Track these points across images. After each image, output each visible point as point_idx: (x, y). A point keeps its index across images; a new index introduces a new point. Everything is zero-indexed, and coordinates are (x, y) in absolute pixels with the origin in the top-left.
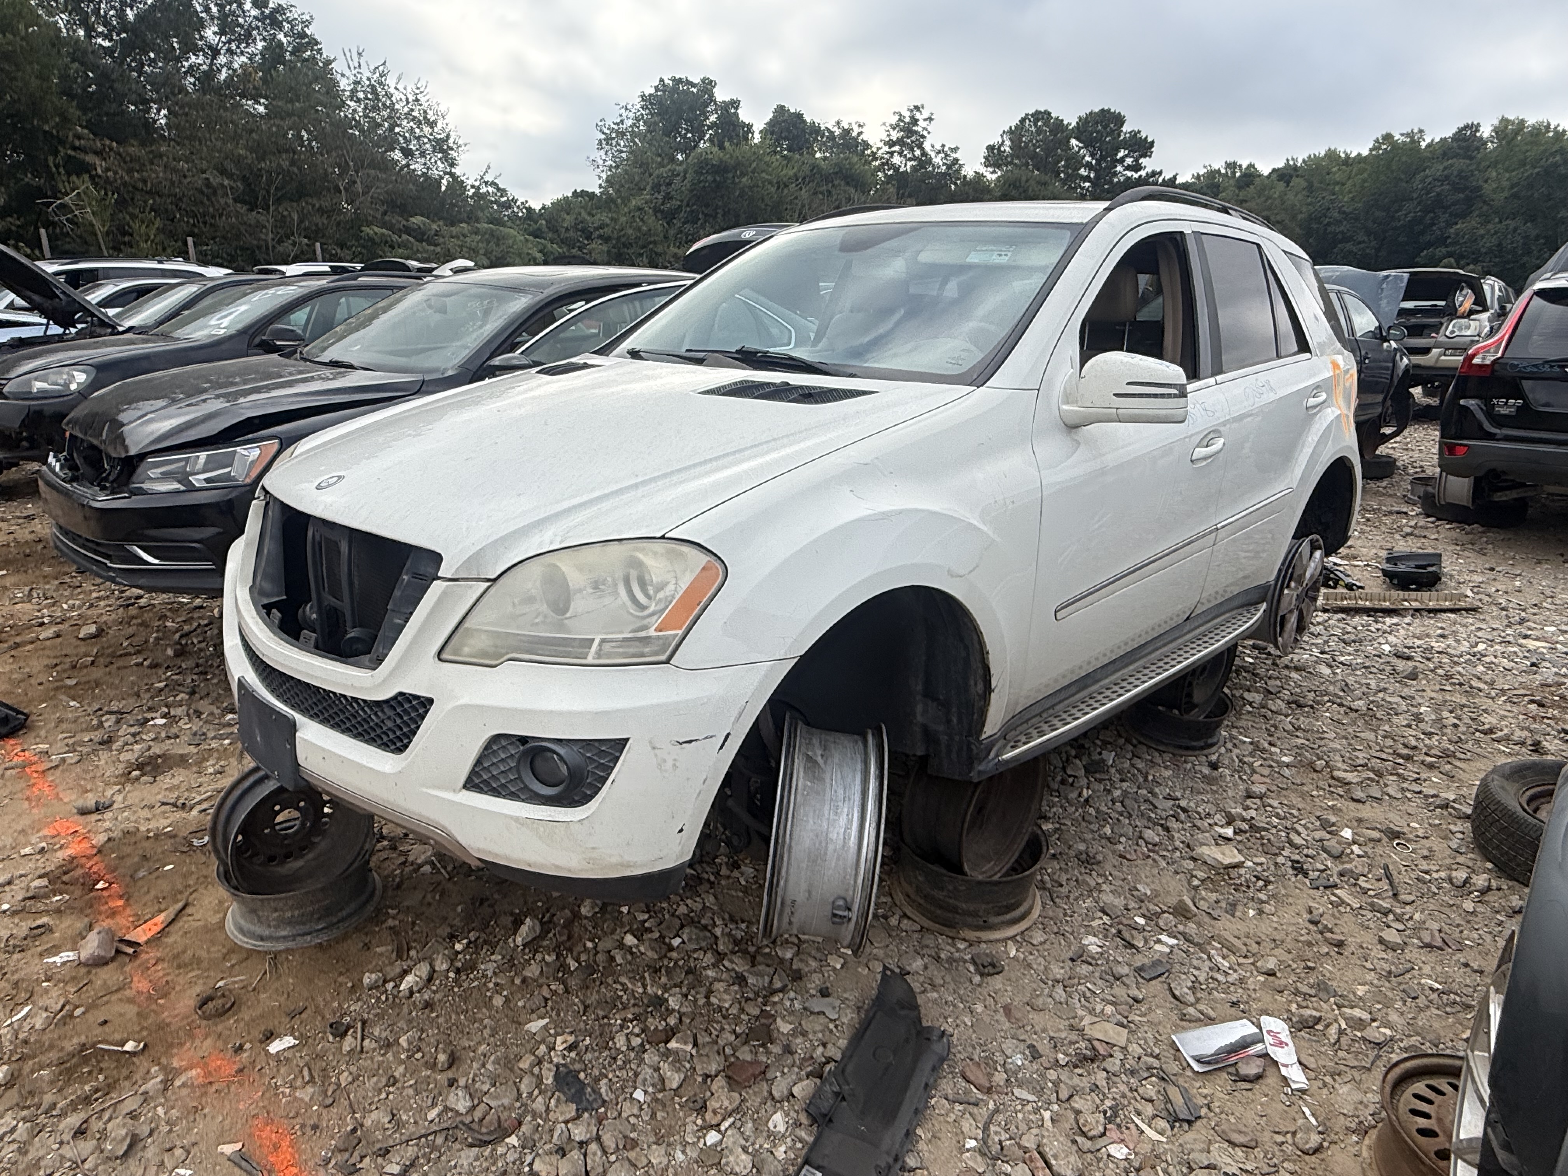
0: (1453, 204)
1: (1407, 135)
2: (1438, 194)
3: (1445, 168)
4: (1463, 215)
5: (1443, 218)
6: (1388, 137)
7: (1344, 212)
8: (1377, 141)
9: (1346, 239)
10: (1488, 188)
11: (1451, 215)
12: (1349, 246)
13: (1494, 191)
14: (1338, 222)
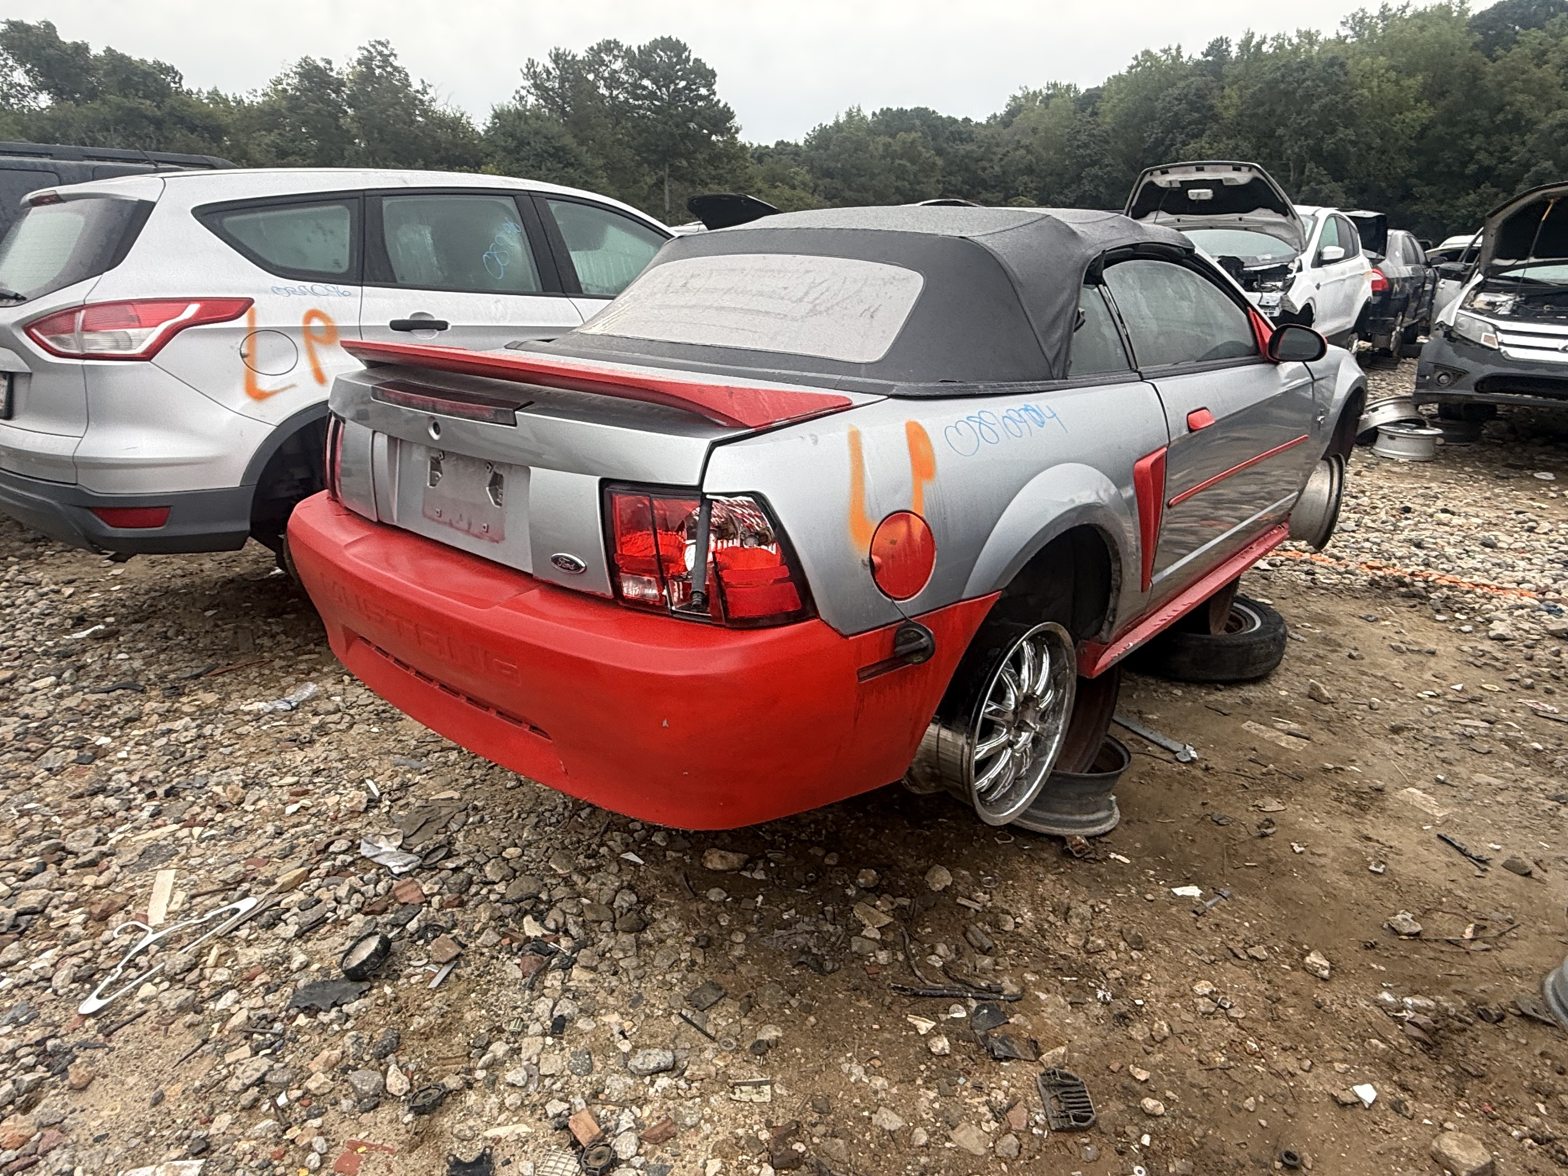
0: (1190, 124)
1: (1165, 51)
2: (1176, 114)
3: (1188, 86)
4: (1197, 136)
5: (1180, 138)
6: (1147, 53)
7: (1093, 135)
8: (1136, 58)
9: (1093, 164)
10: (1219, 106)
11: (1187, 135)
12: (1095, 170)
13: (1226, 108)
14: (1086, 146)
